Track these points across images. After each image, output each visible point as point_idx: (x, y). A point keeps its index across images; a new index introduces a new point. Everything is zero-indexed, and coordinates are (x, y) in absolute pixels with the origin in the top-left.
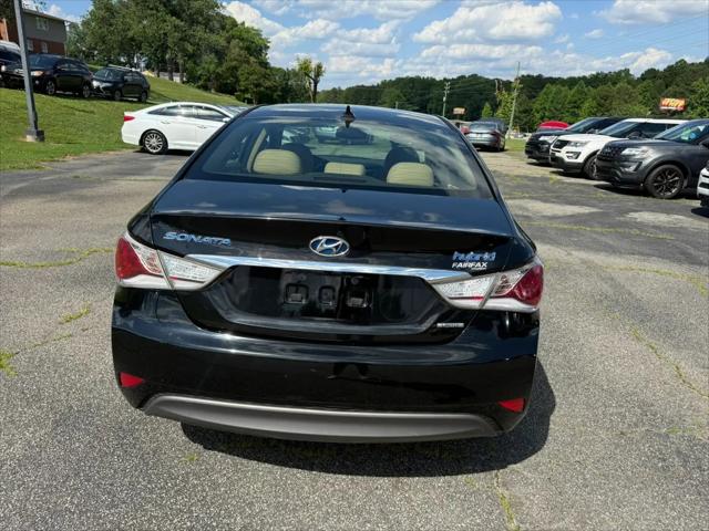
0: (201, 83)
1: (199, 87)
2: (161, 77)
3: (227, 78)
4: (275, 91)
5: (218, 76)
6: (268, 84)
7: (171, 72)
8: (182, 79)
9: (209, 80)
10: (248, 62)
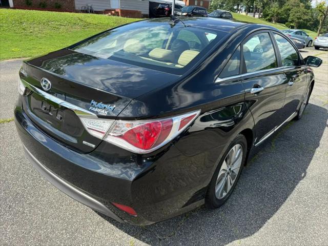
0: (268, 17)
1: (266, 20)
2: (248, 15)
3: (283, 15)
4: (309, 21)
5: (278, 14)
6: (306, 17)
7: (255, 13)
8: (259, 16)
9: (273, 16)
10: (298, 6)
